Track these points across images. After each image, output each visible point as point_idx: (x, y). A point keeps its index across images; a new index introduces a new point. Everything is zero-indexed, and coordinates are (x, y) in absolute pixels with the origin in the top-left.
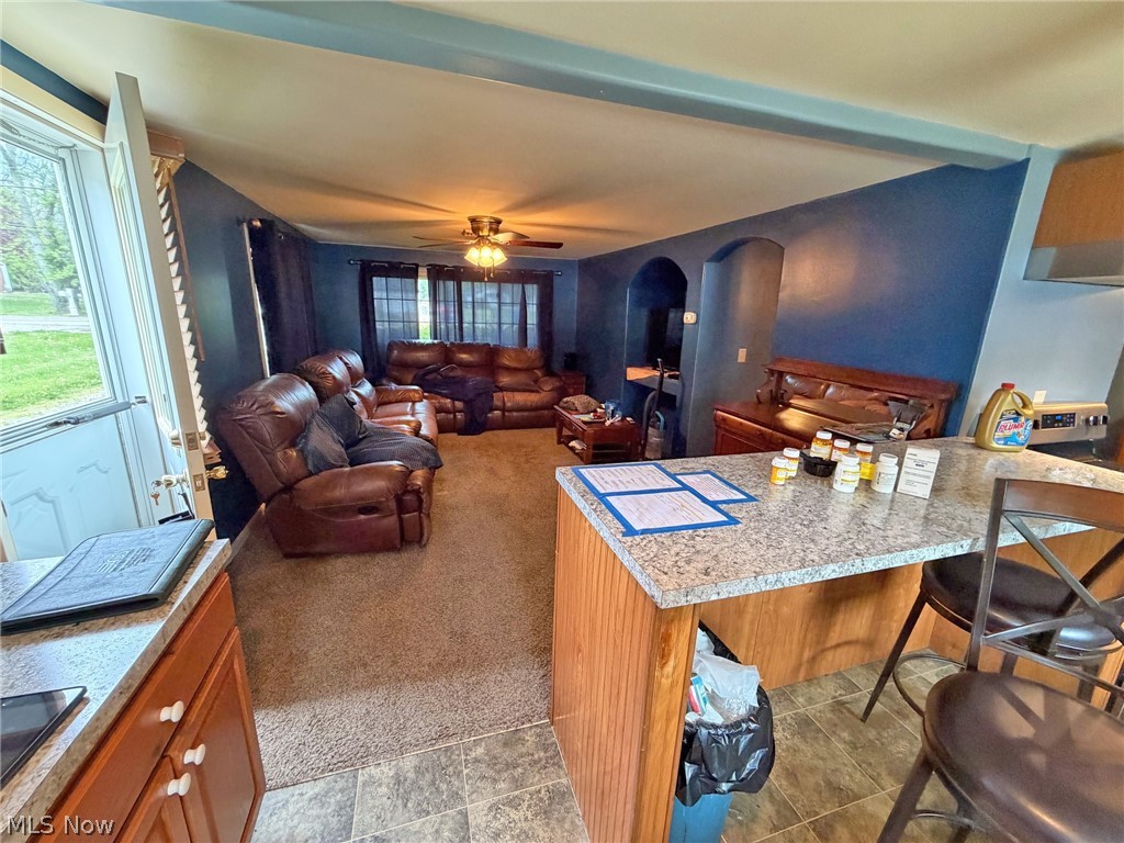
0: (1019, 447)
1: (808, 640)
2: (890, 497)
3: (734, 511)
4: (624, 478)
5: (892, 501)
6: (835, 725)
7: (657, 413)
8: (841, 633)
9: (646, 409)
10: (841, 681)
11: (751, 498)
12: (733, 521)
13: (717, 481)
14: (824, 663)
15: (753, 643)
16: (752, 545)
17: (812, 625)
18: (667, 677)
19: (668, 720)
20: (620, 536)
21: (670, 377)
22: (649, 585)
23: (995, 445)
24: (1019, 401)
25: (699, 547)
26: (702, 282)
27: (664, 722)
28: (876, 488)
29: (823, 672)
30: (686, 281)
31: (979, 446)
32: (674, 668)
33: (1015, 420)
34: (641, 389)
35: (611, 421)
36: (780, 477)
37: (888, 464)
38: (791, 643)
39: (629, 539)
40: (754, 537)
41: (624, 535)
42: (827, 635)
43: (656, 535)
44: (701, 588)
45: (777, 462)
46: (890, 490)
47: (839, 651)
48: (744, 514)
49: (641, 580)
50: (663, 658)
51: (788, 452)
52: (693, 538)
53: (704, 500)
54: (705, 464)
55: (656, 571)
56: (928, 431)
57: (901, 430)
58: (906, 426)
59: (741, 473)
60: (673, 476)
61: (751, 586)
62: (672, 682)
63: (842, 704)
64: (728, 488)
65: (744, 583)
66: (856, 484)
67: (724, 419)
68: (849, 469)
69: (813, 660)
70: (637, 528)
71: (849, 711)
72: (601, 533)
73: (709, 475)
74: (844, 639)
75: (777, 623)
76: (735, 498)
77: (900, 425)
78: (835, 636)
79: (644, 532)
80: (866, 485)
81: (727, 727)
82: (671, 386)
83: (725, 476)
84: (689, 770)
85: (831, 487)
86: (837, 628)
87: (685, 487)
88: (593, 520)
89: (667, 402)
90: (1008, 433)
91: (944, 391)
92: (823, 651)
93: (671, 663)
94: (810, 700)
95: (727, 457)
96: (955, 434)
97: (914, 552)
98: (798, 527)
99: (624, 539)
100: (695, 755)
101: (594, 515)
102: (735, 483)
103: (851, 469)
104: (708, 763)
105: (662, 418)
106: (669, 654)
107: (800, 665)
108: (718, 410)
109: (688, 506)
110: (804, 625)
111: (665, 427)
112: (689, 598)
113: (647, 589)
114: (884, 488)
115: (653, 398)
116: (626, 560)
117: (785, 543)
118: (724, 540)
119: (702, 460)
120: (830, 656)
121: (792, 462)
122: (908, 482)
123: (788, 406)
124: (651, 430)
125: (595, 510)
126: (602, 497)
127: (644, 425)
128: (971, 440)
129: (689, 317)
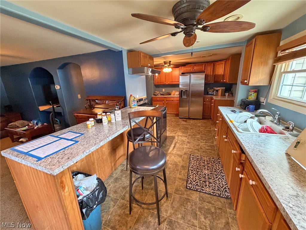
0: (136, 106)
1: (112, 161)
2: (115, 123)
3: (77, 139)
4: (37, 144)
5: (116, 123)
6: (122, 175)
7: (56, 119)
8: (118, 156)
9: (51, 118)
10: (122, 166)
11: (82, 134)
12: (78, 142)
13: (72, 133)
14: (117, 164)
15: (99, 169)
16: (82, 146)
17: (112, 157)
18: (67, 192)
19: (72, 204)
20: (35, 162)
21: (57, 107)
22: (49, 171)
23: (133, 107)
24: (134, 98)
25: (66, 153)
26: (58, 75)
27: (71, 204)
28: (112, 122)
29: (118, 166)
30: (52, 76)
31: (130, 108)
32: (68, 189)
33: (134, 101)
34: (46, 112)
35: (37, 126)
36: (90, 126)
37: (112, 115)
38: (108, 164)
39: (39, 162)
40: (83, 143)
41: (37, 161)
42: (116, 157)
43: (50, 156)
44: (67, 163)
45: (88, 123)
46: (114, 121)
47: (119, 160)
48: (80, 139)
49: (46, 171)
50: (63, 188)
51: (90, 119)
52: (64, 151)
53: (68, 140)
54: (68, 130)
55: (51, 166)
56: (122, 107)
57: (117, 108)
58: (118, 107)
59: (79, 129)
60: (57, 137)
61: (82, 156)
62: (69, 193)
63: (123, 170)
64: (76, 134)
65: (80, 156)
66: (107, 122)
67: (77, 116)
68: (105, 120)
69: (115, 165)
70: (42, 157)
71: (124, 170)
72: (28, 165)
73: (70, 133)
74: (119, 157)
75: (104, 161)
76: (78, 136)
77: (117, 107)
78: (117, 157)
79: (45, 157)
80: (110, 122)
81: (91, 193)
82: (58, 110)
83: (75, 131)
84: (84, 211)
85: (103, 125)
86: (117, 155)
87: (61, 138)
88: (24, 162)
89: (59, 114)
90: (134, 104)
91: (123, 98)
92: (116, 161)
93: (67, 188)
94: (116, 174)
95: (75, 126)
96: (127, 106)
97: (118, 132)
98: (95, 136)
99: (37, 163)
100: (84, 205)
101: (23, 161)
102: (78, 132)
103: (105, 119)
104: (89, 205)
105: (58, 120)
106: (65, 186)
107: (112, 168)
108: (74, 113)
109: (63, 143)
110: (110, 158)
111: (60, 123)
112: (64, 168)
113: (49, 173)
114: (113, 121)
115: (52, 114)
116: (39, 168)
117: (91, 142)
118: (74, 148)
119: (67, 129)
120: (118, 162)
121: (92, 122)
122: (117, 118)
123: (94, 108)
124: (55, 125)
125: (23, 159)
126: (27, 154)
127: (52, 124)
128: (129, 107)
129: (57, 87)
